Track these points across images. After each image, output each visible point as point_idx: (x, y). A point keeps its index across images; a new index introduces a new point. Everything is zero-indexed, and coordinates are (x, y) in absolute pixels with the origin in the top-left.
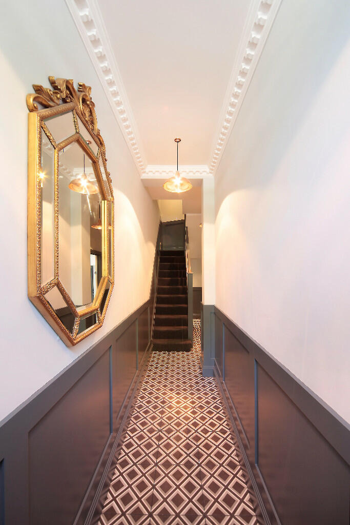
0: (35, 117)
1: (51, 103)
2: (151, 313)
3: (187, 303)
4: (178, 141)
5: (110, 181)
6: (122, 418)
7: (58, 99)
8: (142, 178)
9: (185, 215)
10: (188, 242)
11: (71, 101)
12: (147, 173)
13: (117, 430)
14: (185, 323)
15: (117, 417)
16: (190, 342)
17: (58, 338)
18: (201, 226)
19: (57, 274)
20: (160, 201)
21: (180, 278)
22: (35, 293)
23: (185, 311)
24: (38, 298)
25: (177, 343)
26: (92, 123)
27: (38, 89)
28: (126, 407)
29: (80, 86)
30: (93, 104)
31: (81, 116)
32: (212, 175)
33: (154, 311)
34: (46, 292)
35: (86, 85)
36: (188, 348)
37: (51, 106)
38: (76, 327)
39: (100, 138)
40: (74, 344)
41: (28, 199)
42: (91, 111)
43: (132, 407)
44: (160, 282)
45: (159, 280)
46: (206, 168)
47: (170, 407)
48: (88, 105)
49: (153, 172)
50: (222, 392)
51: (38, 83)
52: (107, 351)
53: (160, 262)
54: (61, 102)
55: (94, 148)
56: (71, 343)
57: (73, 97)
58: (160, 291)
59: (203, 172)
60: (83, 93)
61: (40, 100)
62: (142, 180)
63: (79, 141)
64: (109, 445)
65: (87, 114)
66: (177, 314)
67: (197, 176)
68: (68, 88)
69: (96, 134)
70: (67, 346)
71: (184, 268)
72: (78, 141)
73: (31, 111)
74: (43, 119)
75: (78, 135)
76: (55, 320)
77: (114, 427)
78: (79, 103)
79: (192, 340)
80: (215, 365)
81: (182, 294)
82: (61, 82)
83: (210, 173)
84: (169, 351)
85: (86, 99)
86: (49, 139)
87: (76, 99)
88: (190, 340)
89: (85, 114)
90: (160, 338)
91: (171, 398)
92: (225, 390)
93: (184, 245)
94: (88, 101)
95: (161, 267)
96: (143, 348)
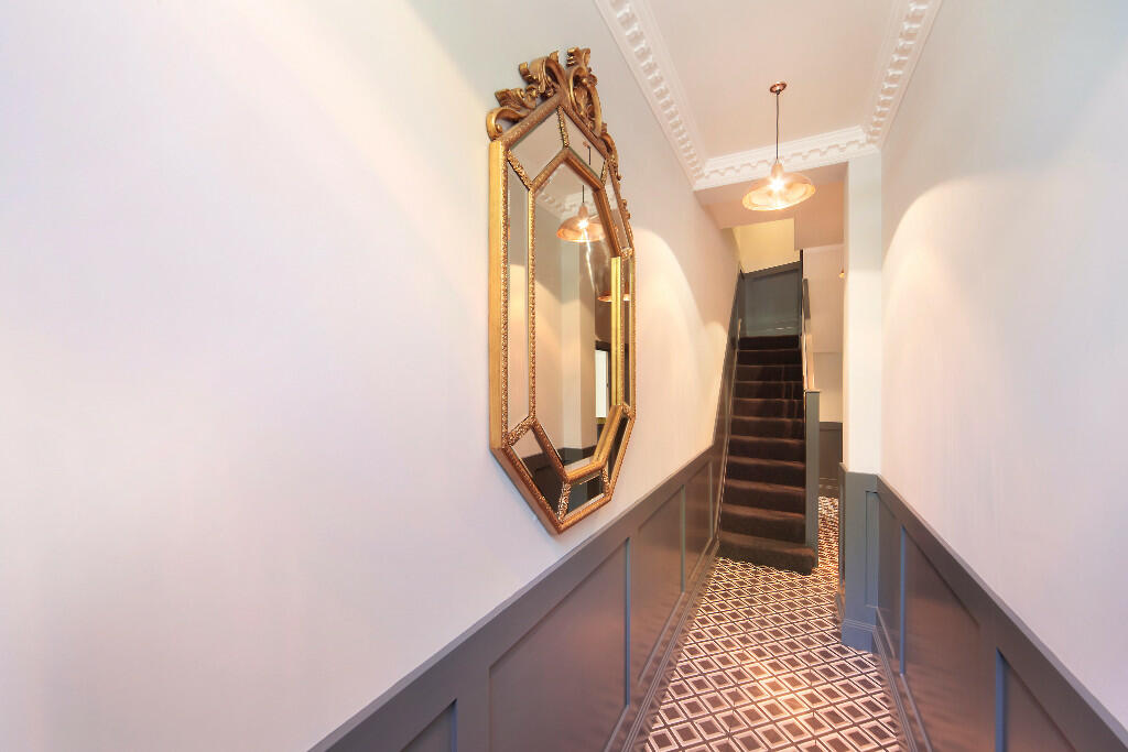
0: (499, 147)
1: (522, 114)
2: (716, 475)
3: (802, 459)
4: (777, 90)
5: (626, 216)
6: (649, 679)
7: (533, 98)
8: (696, 188)
9: (802, 252)
10: (808, 316)
11: (555, 92)
12: (707, 177)
13: (639, 701)
14: (798, 505)
15: (640, 675)
16: (808, 552)
17: (535, 518)
18: (842, 275)
19: (533, 409)
20: (738, 231)
21: (785, 401)
22: (498, 444)
23: (799, 479)
24: (504, 451)
25: (776, 549)
26: (592, 115)
27: (503, 97)
28: (658, 661)
29: (571, 54)
30: (593, 79)
31: (572, 113)
32: (873, 146)
33: (724, 469)
34: (516, 441)
35: (581, 48)
36: (804, 566)
37: (522, 118)
38: (563, 501)
39: (608, 139)
40: (560, 532)
41: (490, 287)
42: (589, 96)
43: (670, 664)
44: (739, 408)
45: (736, 404)
46: (858, 133)
47: (755, 691)
48: (584, 86)
49: (718, 171)
50: (896, 697)
51: (502, 88)
52: (619, 548)
53: (739, 362)
54: (538, 100)
55: (597, 163)
56: (556, 529)
57: (558, 83)
58: (737, 427)
59: (849, 144)
60: (576, 68)
61: (506, 115)
62: (696, 193)
63: (570, 160)
64: (623, 725)
65: (582, 102)
66: (778, 483)
67: (833, 158)
68: (549, 71)
69: (598, 135)
70: (549, 532)
71: (798, 376)
72: (567, 161)
73: (493, 139)
74: (509, 146)
75: (567, 150)
76: (530, 488)
77: (632, 693)
78: (569, 87)
79: (816, 547)
80: (878, 624)
81: (793, 437)
82: (539, 65)
83: (869, 142)
84: (757, 563)
85: (581, 75)
86: (520, 177)
87: (564, 86)
88: (810, 547)
89: (578, 104)
90: (735, 532)
91: (757, 671)
92: (903, 696)
93: (798, 324)
94: (584, 77)
95: (741, 375)
96: (696, 545)
